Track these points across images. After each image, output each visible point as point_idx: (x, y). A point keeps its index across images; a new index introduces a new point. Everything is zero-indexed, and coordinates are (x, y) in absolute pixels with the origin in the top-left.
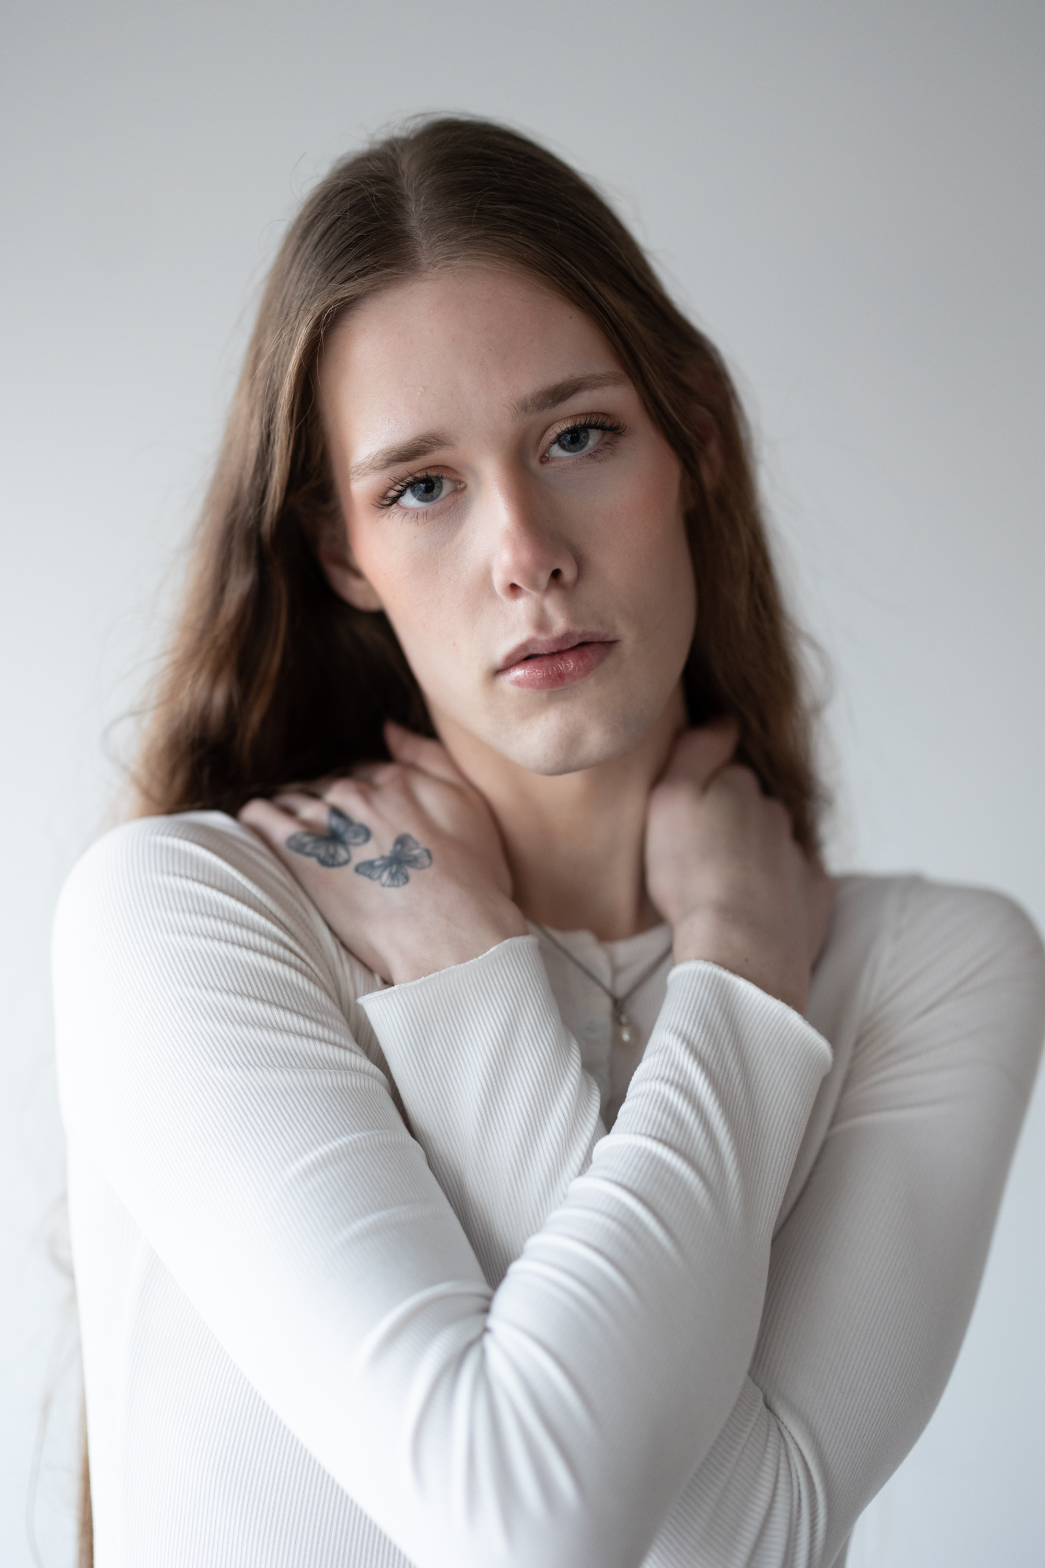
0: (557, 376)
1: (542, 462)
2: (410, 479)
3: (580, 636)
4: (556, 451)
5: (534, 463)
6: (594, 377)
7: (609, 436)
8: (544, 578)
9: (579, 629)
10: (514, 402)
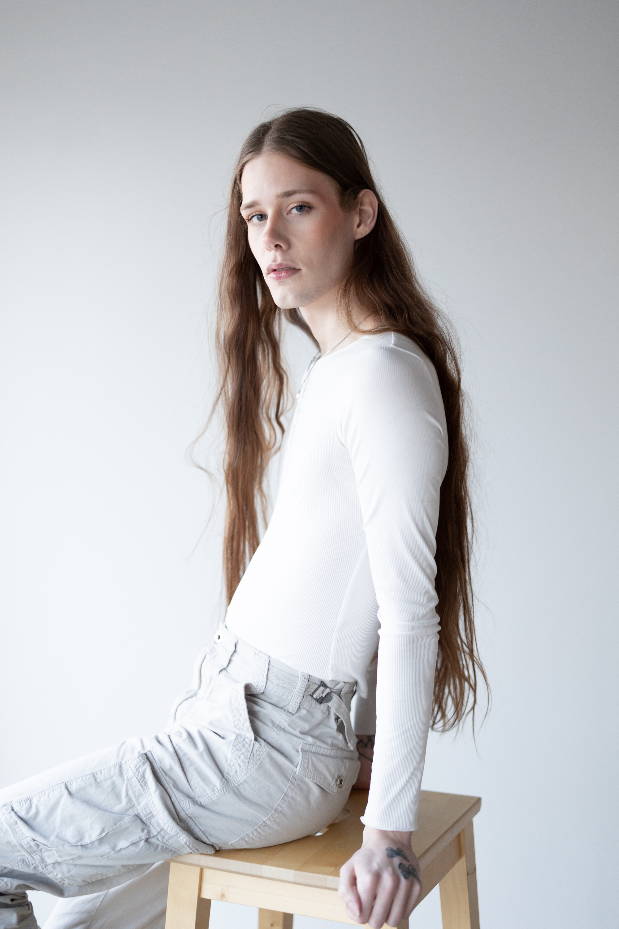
0: (289, 189)
1: (287, 214)
2: (254, 214)
3: (285, 265)
4: (294, 211)
5: (285, 214)
6: (301, 190)
7: (309, 209)
8: (273, 246)
9: (285, 263)
10: (275, 195)
